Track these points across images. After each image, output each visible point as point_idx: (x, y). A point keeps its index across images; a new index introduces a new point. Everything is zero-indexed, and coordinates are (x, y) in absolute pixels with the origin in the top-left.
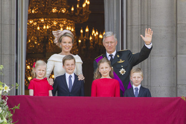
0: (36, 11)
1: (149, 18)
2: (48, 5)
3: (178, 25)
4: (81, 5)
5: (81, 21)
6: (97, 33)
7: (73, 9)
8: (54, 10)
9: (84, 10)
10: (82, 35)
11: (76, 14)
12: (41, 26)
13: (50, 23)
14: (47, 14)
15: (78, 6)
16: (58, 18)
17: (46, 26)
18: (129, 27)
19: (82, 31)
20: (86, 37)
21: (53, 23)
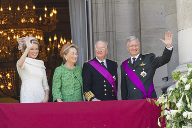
0: (5, 22)
1: (114, 25)
2: (17, 16)
3: (142, 31)
4: (48, 15)
5: (49, 30)
6: (65, 41)
7: (40, 19)
8: (23, 21)
9: (52, 20)
10: (51, 44)
11: (44, 23)
12: (11, 36)
13: (20, 33)
14: (16, 24)
15: (45, 16)
16: (27, 28)
17: (16, 36)
18: (95, 34)
19: (50, 40)
20: (55, 45)
21: (22, 33)
